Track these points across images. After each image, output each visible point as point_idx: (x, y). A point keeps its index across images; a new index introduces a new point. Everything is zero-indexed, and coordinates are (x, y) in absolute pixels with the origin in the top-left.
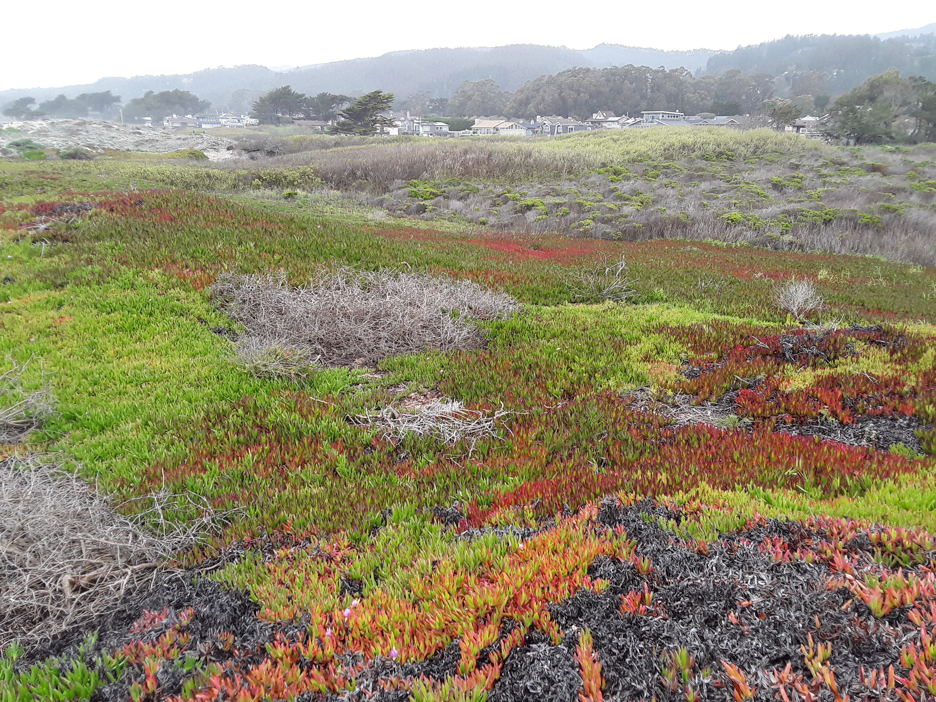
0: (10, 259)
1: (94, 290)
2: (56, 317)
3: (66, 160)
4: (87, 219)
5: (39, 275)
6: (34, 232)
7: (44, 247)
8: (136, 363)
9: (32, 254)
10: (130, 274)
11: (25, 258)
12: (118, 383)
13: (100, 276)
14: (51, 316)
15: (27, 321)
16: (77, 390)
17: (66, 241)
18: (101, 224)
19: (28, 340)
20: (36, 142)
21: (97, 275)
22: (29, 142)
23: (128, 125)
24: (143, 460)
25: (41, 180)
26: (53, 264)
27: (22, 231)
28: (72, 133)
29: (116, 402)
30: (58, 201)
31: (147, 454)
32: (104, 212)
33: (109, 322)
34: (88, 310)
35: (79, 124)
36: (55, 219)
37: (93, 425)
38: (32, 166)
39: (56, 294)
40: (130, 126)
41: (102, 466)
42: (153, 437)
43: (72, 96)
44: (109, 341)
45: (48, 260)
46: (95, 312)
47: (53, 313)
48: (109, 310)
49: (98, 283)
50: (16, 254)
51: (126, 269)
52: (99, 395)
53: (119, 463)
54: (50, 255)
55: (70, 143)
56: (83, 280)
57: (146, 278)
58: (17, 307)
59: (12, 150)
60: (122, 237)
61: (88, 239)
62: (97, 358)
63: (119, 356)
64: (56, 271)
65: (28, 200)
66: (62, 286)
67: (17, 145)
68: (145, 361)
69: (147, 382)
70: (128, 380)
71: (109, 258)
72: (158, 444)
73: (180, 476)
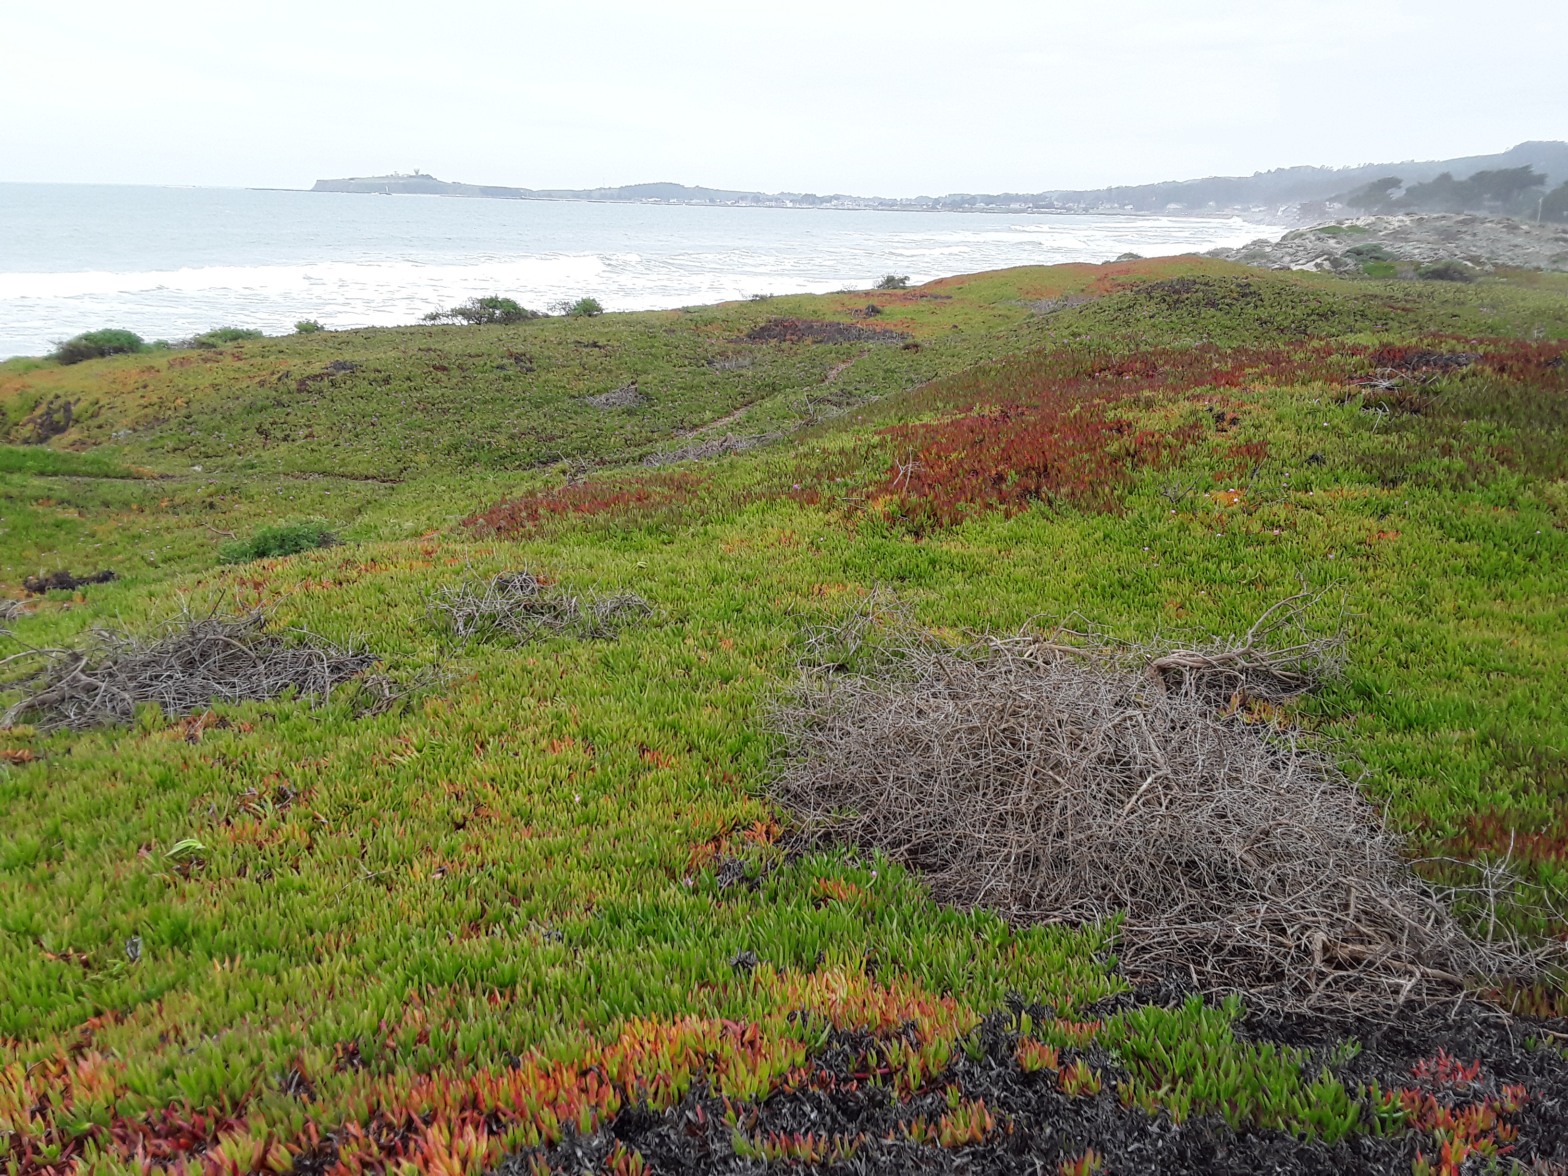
0: (1326, 429)
1: (1445, 497)
2: (1375, 530)
3: (1429, 281)
4: (1457, 380)
5: (1363, 459)
6: (1369, 390)
7: (1380, 417)
8: (1487, 635)
9: (1360, 424)
10: (1513, 481)
11: (1346, 430)
12: (1451, 659)
13: (1460, 476)
14: (1367, 526)
15: (1329, 527)
16: (1381, 652)
17: (1416, 412)
18: (1479, 390)
19: (1325, 555)
20: (1388, 249)
21: (1455, 475)
22: (1376, 248)
23: (1549, 224)
24: (1466, 800)
25: (1387, 310)
26: (1389, 446)
27: (1353, 387)
28: (1448, 235)
29: (1441, 690)
30: (1416, 347)
31: (1476, 792)
32: (1488, 370)
33: (1456, 555)
34: (1428, 529)
35: (1464, 222)
36: (1407, 375)
37: (1396, 715)
38: (1375, 287)
39: (1383, 495)
40: (1552, 226)
41: (1397, 785)
42: (1492, 768)
43: (1461, 176)
44: (1451, 587)
45: (1382, 438)
46: (1438, 533)
47: (1371, 523)
48: (1462, 535)
49: (1454, 488)
50: (1335, 421)
51: (1507, 472)
52: (1415, 671)
53: (1424, 791)
54: (1385, 430)
55: (1442, 253)
56: (1431, 479)
57: (1539, 493)
58: (1320, 503)
59: (1349, 260)
60: (1511, 417)
61: (1452, 414)
62: (1423, 609)
63: (1459, 614)
64: (1390, 458)
65: (1367, 339)
66: (1394, 482)
67: (1358, 253)
68: (1504, 636)
69: (1500, 671)
70: (1469, 659)
71: (1481, 449)
72: (1498, 783)
73: (1528, 851)
